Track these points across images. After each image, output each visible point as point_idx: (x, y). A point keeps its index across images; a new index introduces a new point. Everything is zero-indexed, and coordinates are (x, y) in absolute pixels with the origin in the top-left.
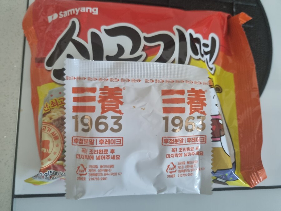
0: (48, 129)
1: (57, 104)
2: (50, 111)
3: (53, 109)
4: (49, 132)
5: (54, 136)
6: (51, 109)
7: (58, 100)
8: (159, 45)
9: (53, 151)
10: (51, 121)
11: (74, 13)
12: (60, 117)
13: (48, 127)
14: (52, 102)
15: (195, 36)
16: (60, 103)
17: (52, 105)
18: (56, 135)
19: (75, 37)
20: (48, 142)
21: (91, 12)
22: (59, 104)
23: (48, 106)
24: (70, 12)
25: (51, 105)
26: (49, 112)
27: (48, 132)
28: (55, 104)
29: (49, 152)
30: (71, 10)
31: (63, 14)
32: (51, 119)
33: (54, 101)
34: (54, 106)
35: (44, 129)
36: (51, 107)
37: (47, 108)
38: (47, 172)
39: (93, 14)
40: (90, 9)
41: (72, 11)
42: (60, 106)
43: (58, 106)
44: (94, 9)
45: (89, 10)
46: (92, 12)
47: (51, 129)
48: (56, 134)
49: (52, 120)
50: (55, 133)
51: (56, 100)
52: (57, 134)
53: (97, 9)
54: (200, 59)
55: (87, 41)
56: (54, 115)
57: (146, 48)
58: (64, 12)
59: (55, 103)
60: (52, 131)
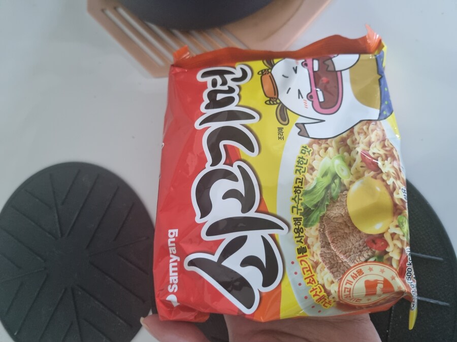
0: (348, 284)
1: (311, 276)
2: (321, 285)
3: (318, 282)
4: (352, 282)
5: (358, 275)
6: (318, 284)
7: (306, 276)
8: (225, 146)
9: (380, 274)
10: (336, 281)
11: (176, 264)
12: (329, 271)
13: (346, 284)
14: (308, 283)
15: (206, 101)
16: (309, 272)
17: (313, 282)
18: (356, 273)
19: (215, 258)
20: (367, 282)
21: (174, 240)
22: (310, 275)
23: (315, 288)
24: (173, 272)
25: (312, 284)
26: (323, 286)
27: (353, 284)
28: (312, 279)
29: (382, 279)
30: (171, 269)
31: (172, 284)
32: (332, 282)
33: (308, 280)
34: (314, 280)
35: (349, 290)
36: (316, 284)
37: (316, 289)
38: (410, 284)
39: (177, 236)
40: (169, 240)
41: (173, 267)
42: (313, 273)
43: (313, 275)
44: (170, 236)
45: (172, 242)
46: (175, 237)
47: (348, 280)
48: (354, 273)
49: (334, 280)
50: (353, 275)
51: (306, 279)
52: (355, 271)
53: (170, 231)
54: (239, 95)
55: (221, 241)
56: (327, 279)
57: (228, 162)
58: (171, 282)
59: (310, 280)
60: (351, 279)
